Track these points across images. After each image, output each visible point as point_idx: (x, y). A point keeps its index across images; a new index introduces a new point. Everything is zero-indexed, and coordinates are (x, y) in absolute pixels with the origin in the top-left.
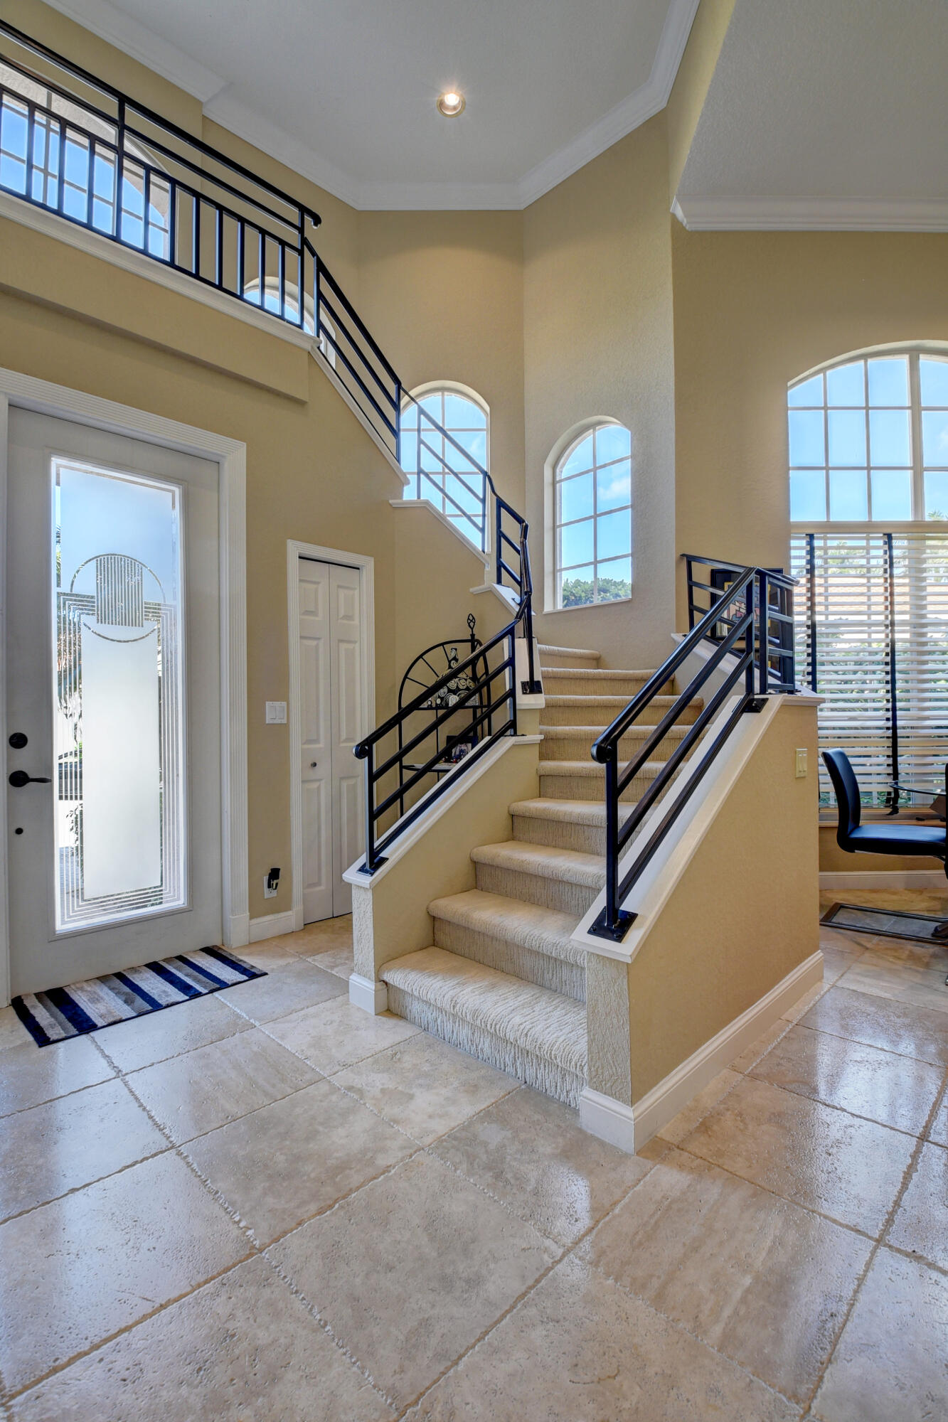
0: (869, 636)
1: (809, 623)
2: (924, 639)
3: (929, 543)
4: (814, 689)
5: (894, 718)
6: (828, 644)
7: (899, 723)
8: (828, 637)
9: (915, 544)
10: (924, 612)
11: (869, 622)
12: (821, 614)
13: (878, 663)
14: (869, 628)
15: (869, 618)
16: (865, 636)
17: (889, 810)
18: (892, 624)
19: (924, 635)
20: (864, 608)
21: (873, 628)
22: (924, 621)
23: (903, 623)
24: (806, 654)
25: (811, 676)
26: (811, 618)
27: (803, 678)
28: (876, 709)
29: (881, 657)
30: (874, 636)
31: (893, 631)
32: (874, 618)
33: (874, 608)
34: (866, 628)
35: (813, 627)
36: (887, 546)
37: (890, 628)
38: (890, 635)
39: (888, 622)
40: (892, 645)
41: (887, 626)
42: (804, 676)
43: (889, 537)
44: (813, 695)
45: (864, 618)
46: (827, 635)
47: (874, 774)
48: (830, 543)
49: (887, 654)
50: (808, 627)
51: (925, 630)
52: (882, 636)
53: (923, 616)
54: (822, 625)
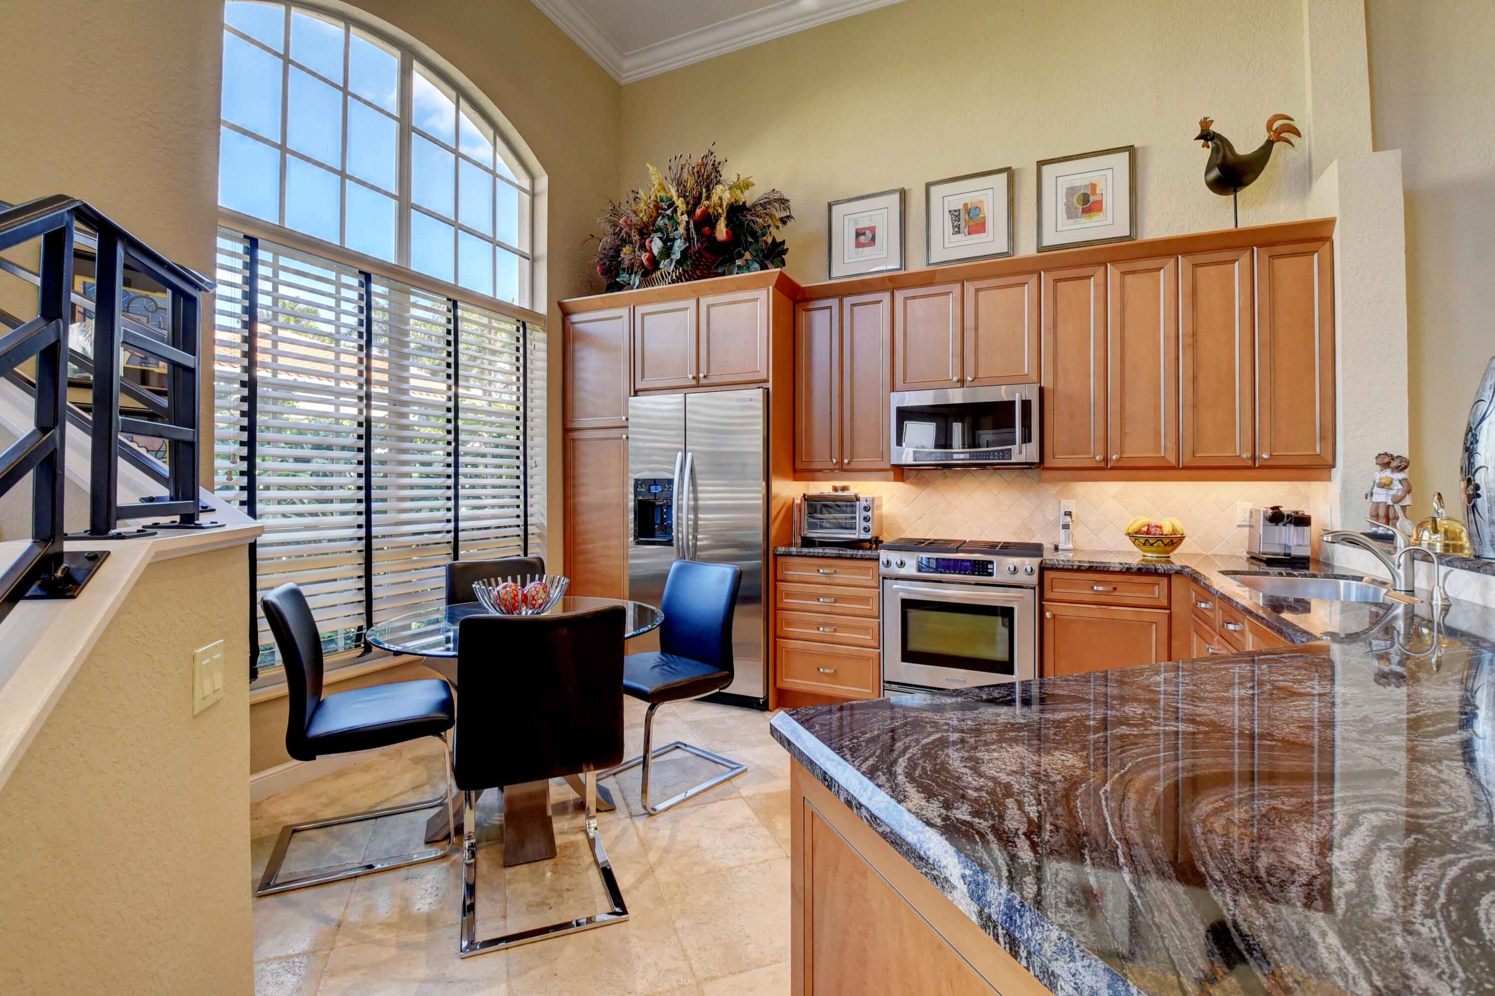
0: (337, 410)
1: (245, 378)
2: (404, 421)
3: (413, 299)
4: (252, 513)
5: (369, 524)
6: (275, 414)
7: (375, 531)
8: (275, 404)
9: (397, 296)
10: (405, 386)
11: (337, 389)
12: (265, 366)
13: (350, 449)
14: (337, 398)
15: (337, 385)
16: (330, 409)
17: (360, 651)
18: (368, 396)
19: (405, 415)
20: (331, 369)
21: (342, 399)
22: (405, 398)
23: (382, 397)
24: (238, 427)
25: (246, 463)
26: (250, 368)
27: (232, 465)
28: (344, 513)
29: (352, 440)
30: (343, 410)
31: (368, 406)
32: (343, 385)
33: (344, 371)
34: (333, 398)
35: (251, 384)
36: (364, 289)
37: (365, 401)
38: (365, 411)
39: (362, 393)
40: (367, 424)
41: (360, 398)
42: (234, 462)
43: (368, 277)
44: (251, 523)
45: (331, 383)
46: (276, 400)
47: (340, 604)
48: (283, 261)
49: (360, 437)
50: (243, 384)
51: (405, 410)
52: (354, 411)
53: (405, 392)
54: (268, 384)
